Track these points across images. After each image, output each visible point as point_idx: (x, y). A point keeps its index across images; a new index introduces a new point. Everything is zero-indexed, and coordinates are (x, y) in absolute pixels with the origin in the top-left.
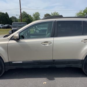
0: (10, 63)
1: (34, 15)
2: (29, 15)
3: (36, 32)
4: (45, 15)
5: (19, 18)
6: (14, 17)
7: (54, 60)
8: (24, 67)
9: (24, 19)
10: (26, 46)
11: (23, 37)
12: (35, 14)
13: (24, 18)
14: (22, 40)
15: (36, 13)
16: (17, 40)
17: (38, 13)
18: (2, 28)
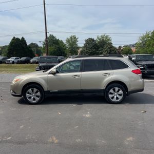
0: (48, 92)
1: (68, 41)
2: (60, 40)
3: (70, 68)
4: (86, 41)
5: (42, 46)
6: (35, 44)
7: (82, 90)
8: (60, 95)
9: (52, 47)
10: (61, 80)
11: (57, 72)
12: (69, 38)
13: (50, 46)
14: (58, 74)
15: (71, 38)
16: (54, 74)
17: (75, 38)
18: (17, 63)
